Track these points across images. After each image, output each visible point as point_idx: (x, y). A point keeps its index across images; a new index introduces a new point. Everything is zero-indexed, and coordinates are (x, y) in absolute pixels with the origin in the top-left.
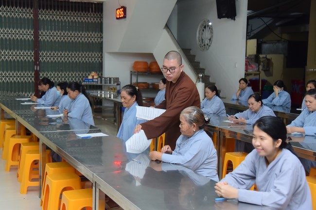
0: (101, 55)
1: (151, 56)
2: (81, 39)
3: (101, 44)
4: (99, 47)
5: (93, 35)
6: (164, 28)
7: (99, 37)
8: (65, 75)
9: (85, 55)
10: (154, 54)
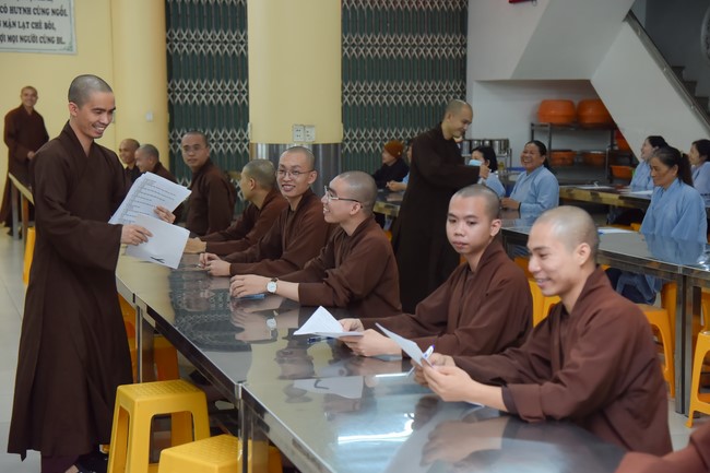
0: (463, 87)
1: (585, 86)
2: (418, 51)
3: (463, 60)
4: (458, 69)
5: (444, 41)
6: (624, 20)
7: (458, 45)
8: (382, 135)
9: (426, 87)
10: (594, 83)
